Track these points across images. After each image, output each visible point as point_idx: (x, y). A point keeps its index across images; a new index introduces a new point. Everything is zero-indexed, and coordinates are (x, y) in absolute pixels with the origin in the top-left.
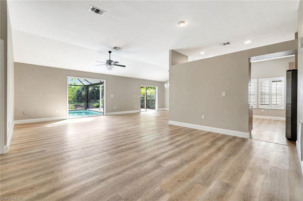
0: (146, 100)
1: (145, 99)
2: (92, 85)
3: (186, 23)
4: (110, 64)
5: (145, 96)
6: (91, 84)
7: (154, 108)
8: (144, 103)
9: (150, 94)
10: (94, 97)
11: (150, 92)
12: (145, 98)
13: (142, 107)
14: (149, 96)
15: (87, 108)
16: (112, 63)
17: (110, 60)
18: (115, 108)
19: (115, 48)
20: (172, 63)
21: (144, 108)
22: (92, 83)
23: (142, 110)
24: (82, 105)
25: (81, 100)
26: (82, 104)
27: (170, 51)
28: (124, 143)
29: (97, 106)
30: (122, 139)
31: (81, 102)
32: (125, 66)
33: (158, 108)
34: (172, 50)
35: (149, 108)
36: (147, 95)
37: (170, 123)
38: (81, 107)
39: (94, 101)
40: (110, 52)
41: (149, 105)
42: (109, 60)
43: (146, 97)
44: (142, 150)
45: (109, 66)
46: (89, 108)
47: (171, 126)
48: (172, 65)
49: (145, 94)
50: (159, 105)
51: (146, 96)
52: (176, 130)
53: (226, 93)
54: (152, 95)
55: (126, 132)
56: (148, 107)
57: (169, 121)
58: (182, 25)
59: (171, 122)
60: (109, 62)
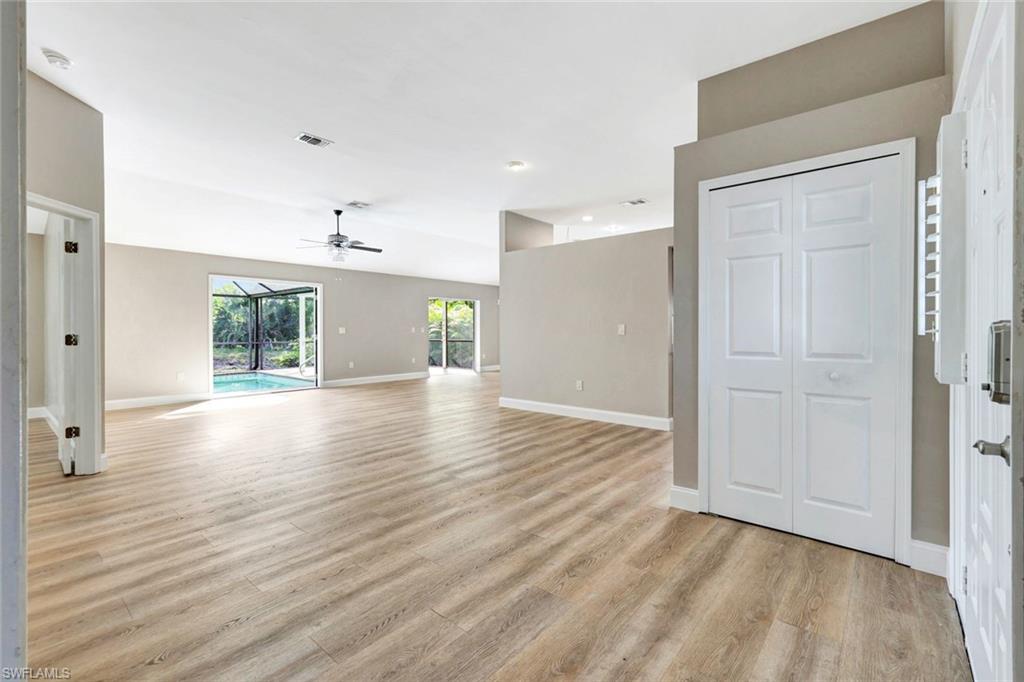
0: (447, 341)
1: (444, 338)
2: (273, 294)
3: (526, 165)
4: (338, 246)
5: (444, 328)
6: (272, 291)
7: (470, 365)
8: (441, 349)
9: (459, 320)
10: (271, 329)
11: (459, 314)
12: (444, 333)
13: (434, 362)
14: (455, 328)
15: (255, 368)
16: (344, 244)
17: (338, 234)
18: (351, 365)
19: (354, 204)
20: (509, 246)
21: (441, 365)
22: (275, 290)
23: (433, 370)
24: (233, 357)
25: (228, 343)
26: (232, 354)
27: (501, 212)
28: (381, 447)
29: (287, 360)
30: (377, 439)
31: (231, 347)
32: (380, 251)
33: (481, 365)
34: (508, 213)
35: (456, 364)
36: (451, 324)
37: (501, 405)
38: (231, 365)
39: (274, 345)
40: (338, 213)
41: (456, 356)
42: (336, 233)
43: (447, 333)
44: (421, 457)
45: (336, 250)
46: (262, 369)
47: (503, 410)
48: (507, 251)
49: (444, 323)
50: (484, 356)
51: (447, 327)
52: (513, 419)
53: (625, 327)
54: (466, 325)
55: (386, 426)
56: (452, 362)
57: (501, 399)
58: (516, 168)
59: (505, 402)
60: (338, 241)
